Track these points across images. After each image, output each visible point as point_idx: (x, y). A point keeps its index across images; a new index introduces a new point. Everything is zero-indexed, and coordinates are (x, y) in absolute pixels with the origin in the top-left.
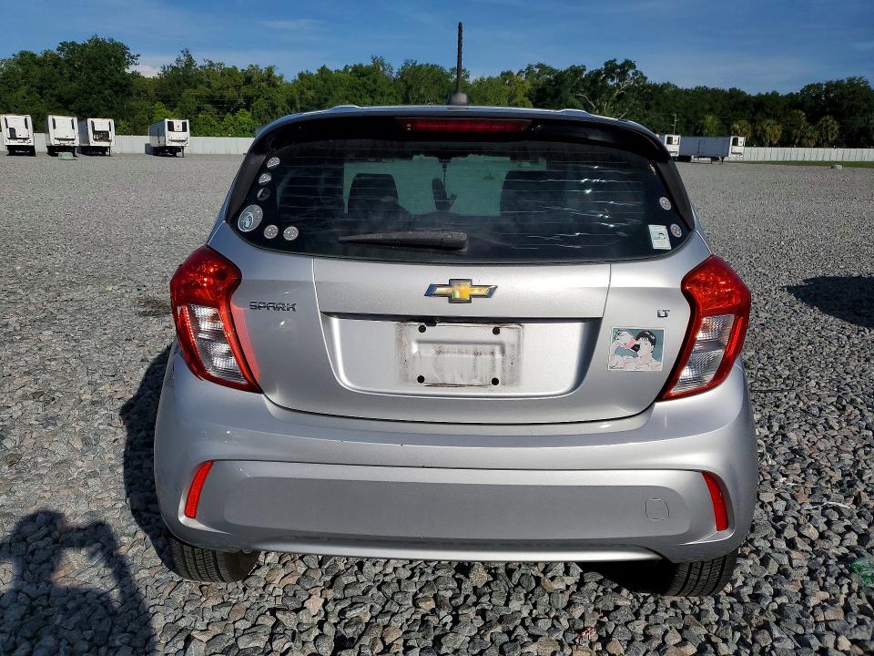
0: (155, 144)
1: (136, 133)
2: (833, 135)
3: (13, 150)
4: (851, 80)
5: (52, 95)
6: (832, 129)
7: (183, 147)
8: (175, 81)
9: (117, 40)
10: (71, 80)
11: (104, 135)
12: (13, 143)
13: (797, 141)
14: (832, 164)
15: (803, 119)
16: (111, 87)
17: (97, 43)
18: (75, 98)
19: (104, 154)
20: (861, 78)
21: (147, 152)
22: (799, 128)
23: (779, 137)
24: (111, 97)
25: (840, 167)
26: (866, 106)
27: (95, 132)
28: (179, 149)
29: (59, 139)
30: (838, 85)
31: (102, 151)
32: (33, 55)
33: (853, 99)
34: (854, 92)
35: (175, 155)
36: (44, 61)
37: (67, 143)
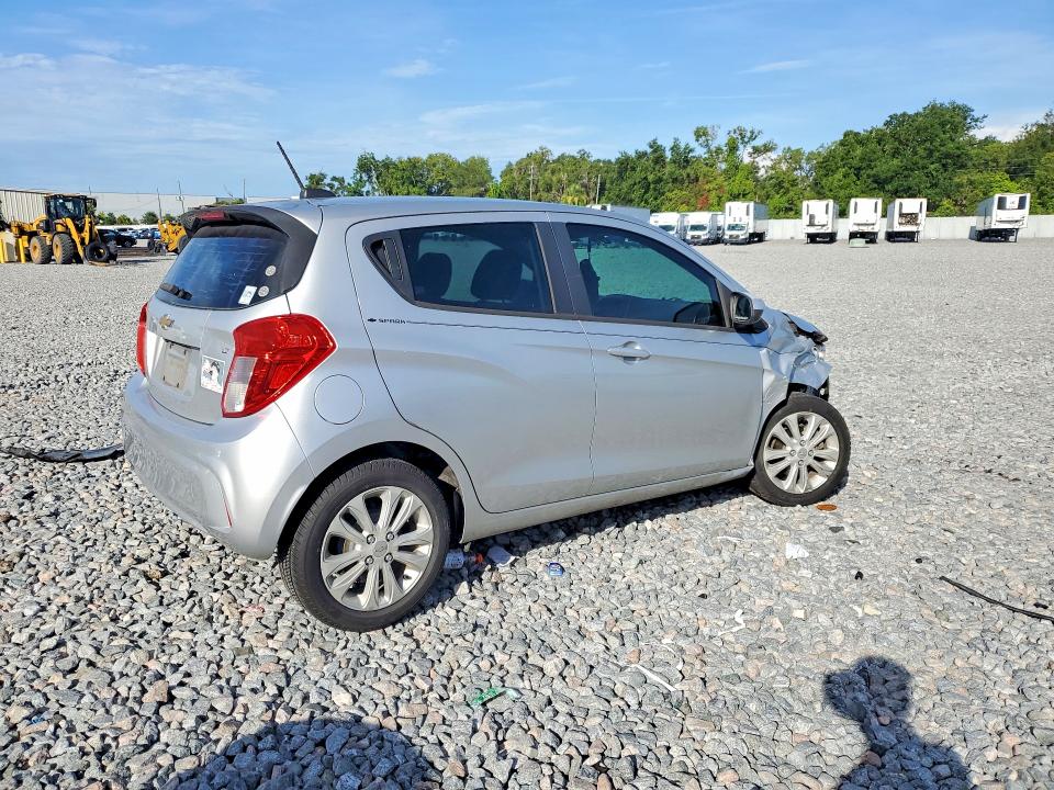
0: (981, 227)
1: (962, 214)
3: (813, 238)
5: (869, 176)
7: (1017, 229)
8: (1039, 143)
9: (960, 102)
10: (894, 156)
11: (911, 218)
12: (812, 230)
16: (939, 160)
17: (934, 111)
18: (892, 178)
19: (912, 240)
21: (971, 238)
24: (937, 171)
27: (901, 215)
28: (1011, 232)
29: (859, 225)
31: (910, 237)
32: (857, 134)
35: (1006, 240)
36: (868, 139)
37: (866, 229)
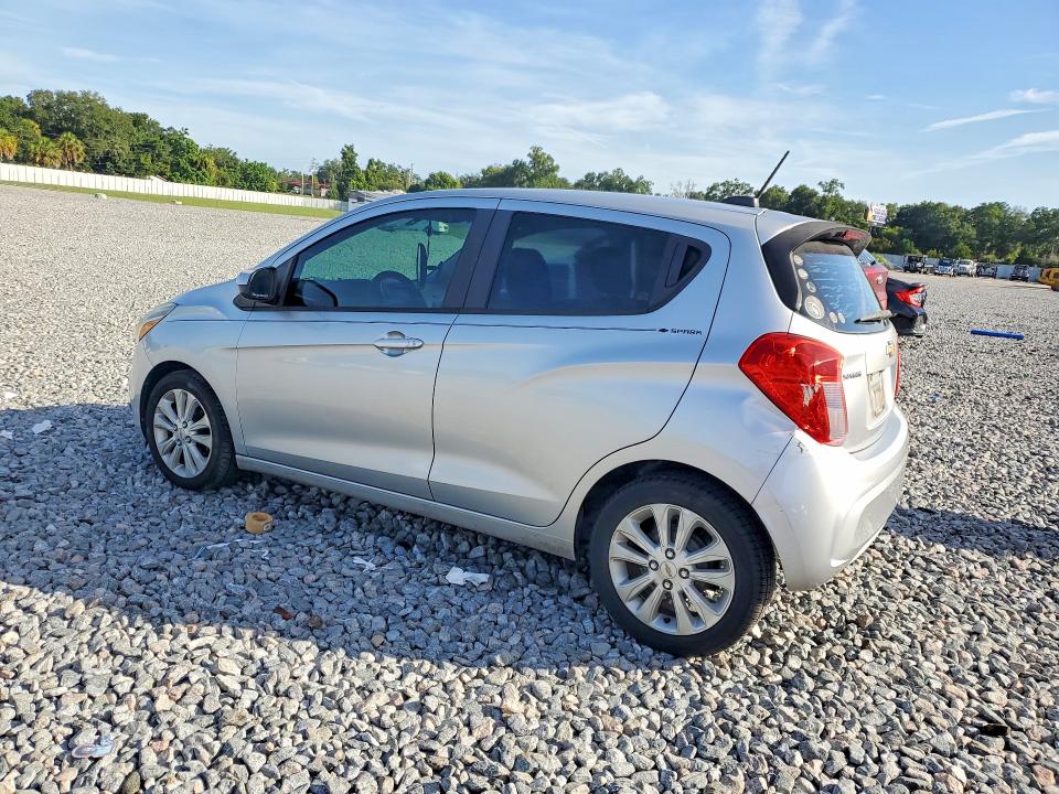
2: (79, 157)
4: (85, 94)
6: (77, 150)
13: (38, 159)
14: (95, 193)
15: (38, 132)
20: (96, 94)
22: (37, 143)
23: (14, 151)
25: (104, 196)
26: (107, 128)
30: (71, 97)
33: (92, 117)
34: (91, 108)
